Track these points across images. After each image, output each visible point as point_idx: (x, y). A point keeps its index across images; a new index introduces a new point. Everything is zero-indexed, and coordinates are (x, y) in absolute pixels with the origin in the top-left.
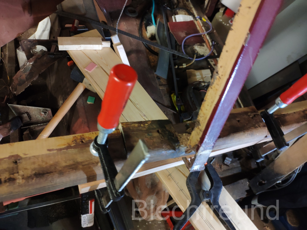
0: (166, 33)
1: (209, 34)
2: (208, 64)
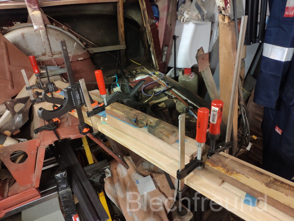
1: (162, 79)
2: (166, 95)
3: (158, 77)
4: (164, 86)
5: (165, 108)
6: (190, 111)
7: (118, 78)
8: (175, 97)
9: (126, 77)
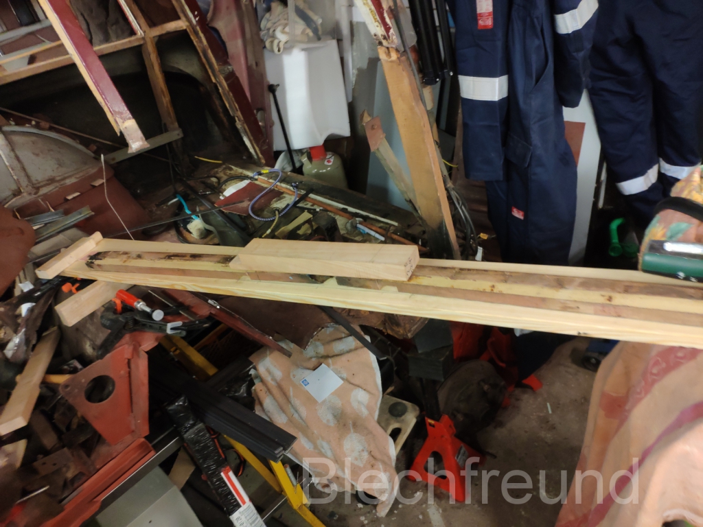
0: (220, 218)
1: (282, 181)
2: (303, 210)
3: (271, 178)
4: (291, 193)
5: (311, 234)
6: (359, 226)
7: (186, 201)
8: (321, 208)
9: (202, 195)
